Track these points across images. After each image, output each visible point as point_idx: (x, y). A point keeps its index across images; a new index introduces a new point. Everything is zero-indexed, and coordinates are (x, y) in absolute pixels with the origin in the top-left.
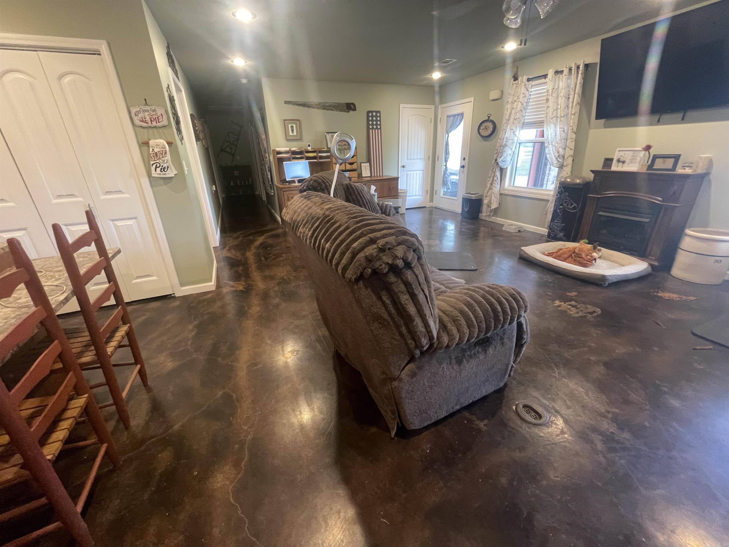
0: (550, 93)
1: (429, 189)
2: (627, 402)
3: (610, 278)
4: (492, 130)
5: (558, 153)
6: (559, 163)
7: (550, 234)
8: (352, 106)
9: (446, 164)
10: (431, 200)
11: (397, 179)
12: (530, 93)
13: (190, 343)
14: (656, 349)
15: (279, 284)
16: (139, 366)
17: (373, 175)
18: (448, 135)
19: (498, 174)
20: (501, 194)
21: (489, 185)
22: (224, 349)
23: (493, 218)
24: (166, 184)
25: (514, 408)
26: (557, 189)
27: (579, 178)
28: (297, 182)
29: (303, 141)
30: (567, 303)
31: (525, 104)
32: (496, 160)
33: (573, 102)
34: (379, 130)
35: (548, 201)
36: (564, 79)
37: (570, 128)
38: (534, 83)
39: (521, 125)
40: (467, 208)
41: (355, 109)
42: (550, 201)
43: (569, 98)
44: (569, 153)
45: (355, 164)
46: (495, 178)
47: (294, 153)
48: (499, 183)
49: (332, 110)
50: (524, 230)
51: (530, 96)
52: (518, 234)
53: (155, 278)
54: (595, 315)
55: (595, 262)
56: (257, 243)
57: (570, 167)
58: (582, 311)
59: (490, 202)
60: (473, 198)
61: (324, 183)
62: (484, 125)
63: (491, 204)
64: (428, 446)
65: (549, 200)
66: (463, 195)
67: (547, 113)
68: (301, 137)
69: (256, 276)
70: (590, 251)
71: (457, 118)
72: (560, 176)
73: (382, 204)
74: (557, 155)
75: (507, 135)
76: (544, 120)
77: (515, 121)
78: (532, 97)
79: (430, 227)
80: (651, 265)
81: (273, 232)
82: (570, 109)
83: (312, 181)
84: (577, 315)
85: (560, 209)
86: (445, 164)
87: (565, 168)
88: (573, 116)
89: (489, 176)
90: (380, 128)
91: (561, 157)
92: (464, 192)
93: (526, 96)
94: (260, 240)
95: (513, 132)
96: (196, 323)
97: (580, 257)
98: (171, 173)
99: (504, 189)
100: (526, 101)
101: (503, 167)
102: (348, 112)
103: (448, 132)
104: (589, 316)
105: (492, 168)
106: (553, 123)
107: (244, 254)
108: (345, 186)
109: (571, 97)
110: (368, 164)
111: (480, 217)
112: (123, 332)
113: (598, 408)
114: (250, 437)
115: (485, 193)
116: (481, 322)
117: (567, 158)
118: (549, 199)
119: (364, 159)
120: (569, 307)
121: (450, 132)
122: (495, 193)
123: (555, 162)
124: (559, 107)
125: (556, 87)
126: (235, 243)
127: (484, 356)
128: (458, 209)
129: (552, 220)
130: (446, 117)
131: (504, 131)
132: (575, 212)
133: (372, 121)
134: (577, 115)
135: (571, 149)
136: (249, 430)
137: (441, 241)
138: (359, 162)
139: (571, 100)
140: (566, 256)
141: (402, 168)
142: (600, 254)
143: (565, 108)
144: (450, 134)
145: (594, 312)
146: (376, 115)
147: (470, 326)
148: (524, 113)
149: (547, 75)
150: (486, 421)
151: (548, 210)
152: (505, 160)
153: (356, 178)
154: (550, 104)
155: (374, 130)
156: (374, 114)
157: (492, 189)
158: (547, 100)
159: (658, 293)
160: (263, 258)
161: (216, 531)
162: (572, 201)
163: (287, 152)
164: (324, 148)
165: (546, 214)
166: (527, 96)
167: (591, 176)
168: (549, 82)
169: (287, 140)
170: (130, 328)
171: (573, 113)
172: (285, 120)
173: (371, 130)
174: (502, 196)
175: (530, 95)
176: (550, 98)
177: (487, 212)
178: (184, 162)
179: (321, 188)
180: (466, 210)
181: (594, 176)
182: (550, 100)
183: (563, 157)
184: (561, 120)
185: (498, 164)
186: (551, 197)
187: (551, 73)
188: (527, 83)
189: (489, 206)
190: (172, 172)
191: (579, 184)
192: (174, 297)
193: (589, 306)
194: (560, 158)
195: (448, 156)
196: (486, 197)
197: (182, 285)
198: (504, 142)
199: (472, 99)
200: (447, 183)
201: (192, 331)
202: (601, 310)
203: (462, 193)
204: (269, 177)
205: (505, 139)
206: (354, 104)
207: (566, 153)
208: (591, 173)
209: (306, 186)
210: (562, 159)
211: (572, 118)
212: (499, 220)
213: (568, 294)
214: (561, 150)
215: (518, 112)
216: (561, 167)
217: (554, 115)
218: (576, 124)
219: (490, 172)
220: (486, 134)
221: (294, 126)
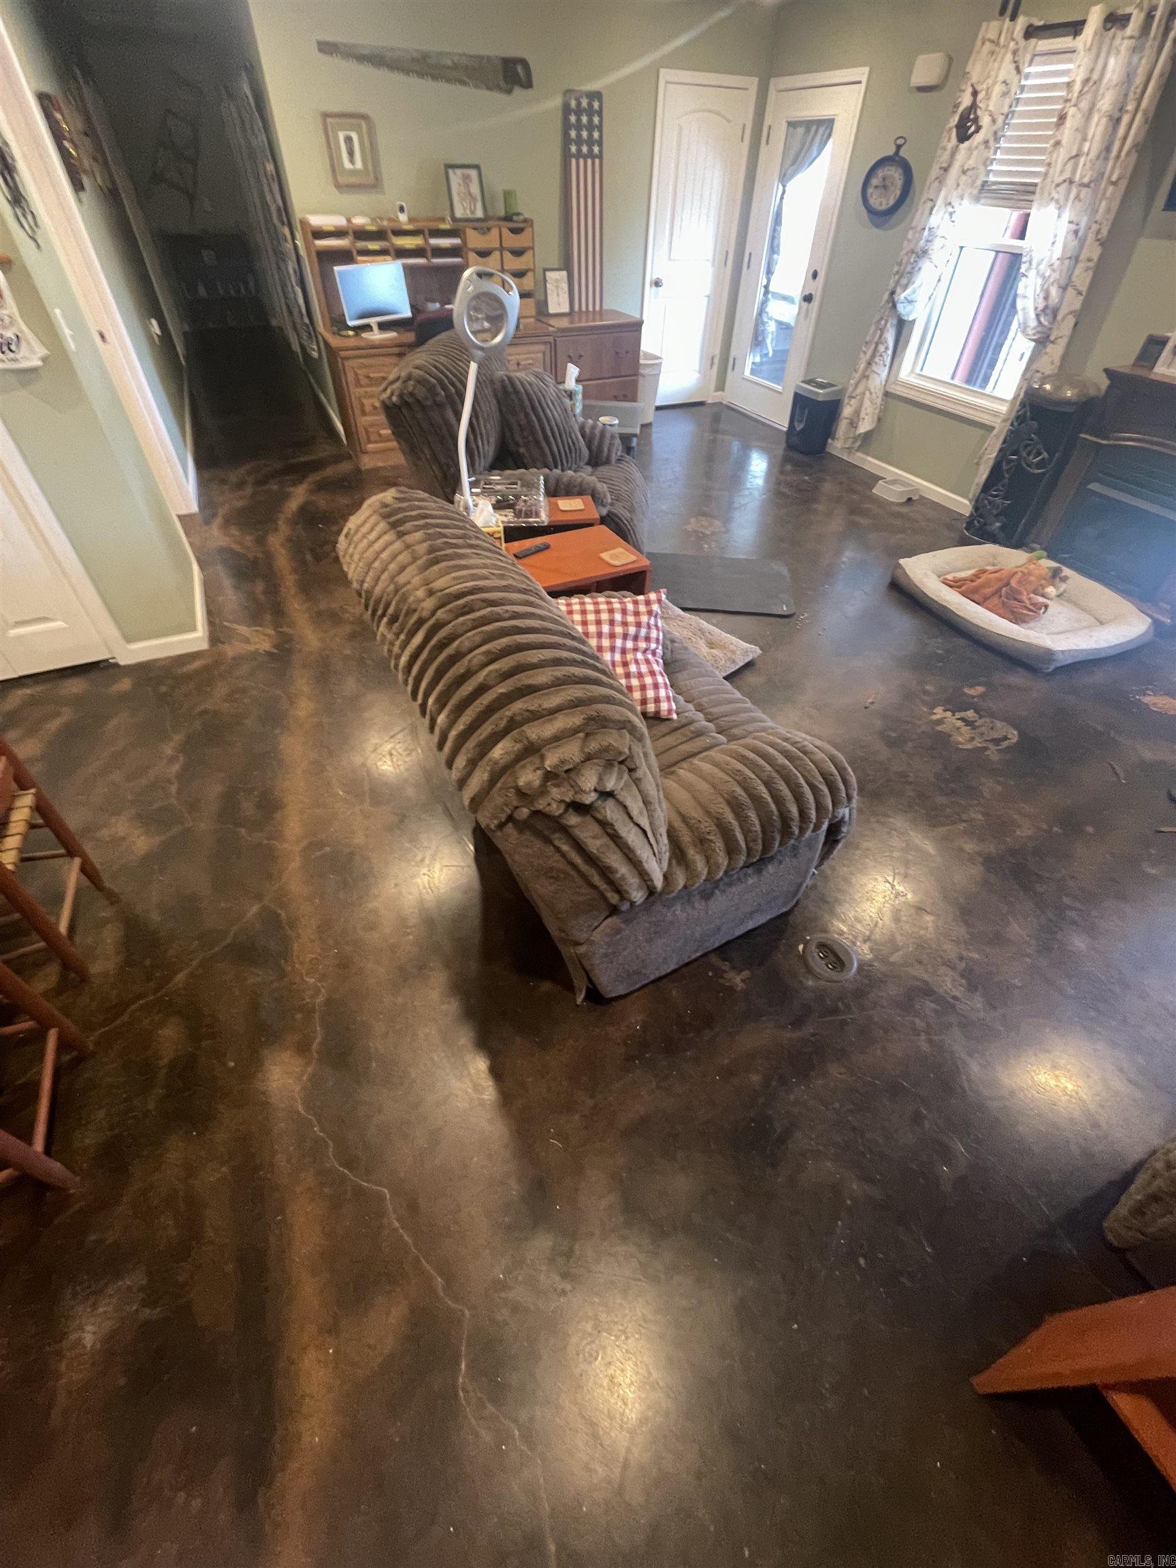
0: (1076, 95)
1: (717, 352)
2: (997, 940)
3: (1061, 657)
4: (898, 193)
5: (1046, 298)
6: (1039, 329)
7: (973, 520)
8: (519, 69)
9: (769, 281)
10: (721, 386)
11: (637, 326)
12: (1023, 82)
13: (173, 789)
14: (1090, 829)
15: (353, 636)
16: (77, 861)
17: (576, 308)
18: (784, 186)
19: (890, 337)
20: (887, 394)
21: (862, 366)
22: (248, 808)
23: (859, 454)
24: (24, 385)
25: (801, 947)
26: (1017, 407)
27: (1072, 385)
28: (375, 328)
29: (383, 193)
30: (958, 715)
31: (1000, 119)
32: (893, 293)
33: (1125, 138)
34: (597, 161)
35: (990, 429)
36: (1123, 49)
37: (1095, 227)
38: (1044, 45)
39: (975, 192)
40: (800, 421)
41: (528, 84)
42: (995, 432)
43: (1119, 120)
44: (1074, 302)
45: (530, 274)
46: (881, 348)
47: (361, 234)
48: (888, 364)
49: (463, 83)
50: (922, 497)
51: (1022, 92)
52: (904, 510)
53: (59, 624)
54: (1005, 744)
55: (1044, 613)
56: (293, 505)
57: (1063, 343)
58: (982, 734)
59: (857, 413)
60: (820, 399)
61: (444, 388)
62: (880, 173)
63: (859, 420)
64: (640, 1018)
65: (993, 428)
66: (798, 387)
67: (1049, 165)
68: (377, 179)
69: (296, 607)
70: (1043, 582)
71: (816, 131)
72: (1035, 367)
73: (594, 427)
74: (1041, 306)
75: (934, 220)
76: (1035, 185)
77: (964, 178)
78: (1024, 96)
79: (708, 475)
80: (1156, 623)
81: (330, 471)
82: (1111, 163)
83: (411, 383)
84: (969, 746)
85: (1010, 461)
86: (765, 282)
87: (1050, 348)
88: (1111, 188)
89: (868, 338)
90: (600, 156)
91: (1048, 311)
92: (801, 379)
93: (1008, 92)
94: (299, 495)
95: (951, 214)
96: (178, 738)
97: (1016, 599)
98: (31, 355)
99: (896, 382)
100: (1006, 110)
101: (906, 318)
102: (509, 92)
103: (784, 178)
104: (993, 747)
105: (877, 318)
106: (1057, 201)
107: (261, 541)
108: (498, 386)
109: (1126, 119)
110: (564, 273)
111: (829, 449)
112: (26, 811)
113: (945, 951)
114: (320, 999)
115: (851, 389)
116: (754, 841)
117: (1064, 318)
118: (993, 424)
119: (554, 259)
120: (959, 723)
121: (792, 176)
122: (873, 390)
123: (1033, 323)
124: (1086, 146)
125: (1095, 77)
126: (239, 504)
127: (755, 880)
128: (782, 421)
129: (986, 487)
130: (785, 125)
131: (930, 204)
132: (1038, 474)
133: (579, 126)
134: (1123, 184)
135: (1080, 293)
136: (319, 985)
137: (727, 521)
138: (539, 271)
139: (1121, 130)
140: (988, 591)
141: (654, 288)
142: (1063, 587)
143: (1098, 158)
144: (789, 186)
145: (1006, 738)
146: (590, 105)
147: (731, 850)
148: (992, 151)
149: (1083, 22)
150: (746, 974)
151: (983, 454)
152: (913, 297)
153: (532, 320)
154: (1067, 133)
155: (581, 161)
156: (584, 103)
157: (867, 377)
158: (1062, 118)
159: (1145, 694)
160: (309, 557)
161: (281, 1159)
162: (1040, 446)
163: (338, 233)
164: (443, 220)
165: (978, 464)
166: (1013, 92)
167: (1104, 383)
168: (1082, 53)
169: (338, 186)
170: (39, 797)
171: (1114, 178)
172: (326, 115)
173: (574, 161)
174: (889, 400)
175: (1022, 88)
176: (1072, 111)
177: (846, 440)
178: (58, 311)
179: (435, 401)
180: (799, 427)
181: (1110, 387)
182: (1069, 123)
183: (1055, 312)
184: (1077, 197)
185: (894, 306)
186: (999, 420)
187: (1095, 17)
188: (1022, 43)
189: (853, 424)
190: (33, 352)
191: (1068, 402)
192: (116, 665)
193: (999, 724)
194: (1046, 315)
195: (775, 256)
196: (851, 397)
197: (129, 639)
198: (922, 243)
199: (862, 73)
200: (764, 339)
201: (172, 760)
202: (1020, 735)
203: (794, 379)
204: (301, 301)
205: (926, 233)
206: (523, 62)
207: (1065, 304)
208: (1104, 375)
209: (396, 393)
210: (1050, 317)
211: (1108, 194)
212: (871, 463)
213: (966, 690)
214: (1054, 291)
215: (976, 148)
216: (1042, 341)
217: (1067, 175)
218: (1112, 216)
219: (873, 328)
220: (881, 204)
221: (354, 136)
